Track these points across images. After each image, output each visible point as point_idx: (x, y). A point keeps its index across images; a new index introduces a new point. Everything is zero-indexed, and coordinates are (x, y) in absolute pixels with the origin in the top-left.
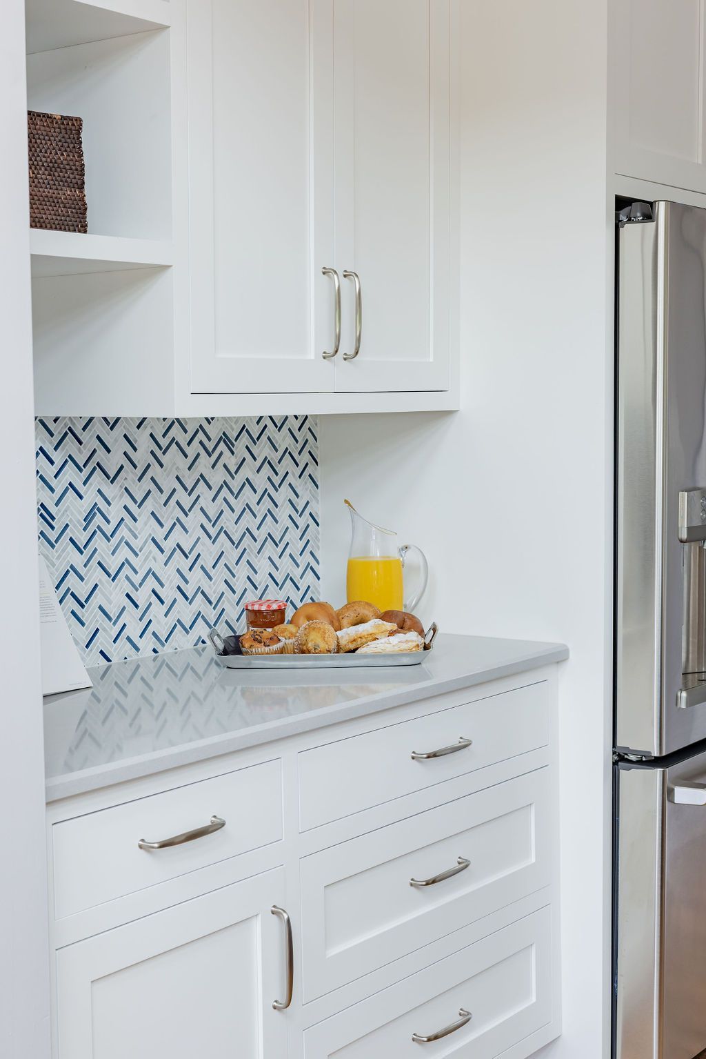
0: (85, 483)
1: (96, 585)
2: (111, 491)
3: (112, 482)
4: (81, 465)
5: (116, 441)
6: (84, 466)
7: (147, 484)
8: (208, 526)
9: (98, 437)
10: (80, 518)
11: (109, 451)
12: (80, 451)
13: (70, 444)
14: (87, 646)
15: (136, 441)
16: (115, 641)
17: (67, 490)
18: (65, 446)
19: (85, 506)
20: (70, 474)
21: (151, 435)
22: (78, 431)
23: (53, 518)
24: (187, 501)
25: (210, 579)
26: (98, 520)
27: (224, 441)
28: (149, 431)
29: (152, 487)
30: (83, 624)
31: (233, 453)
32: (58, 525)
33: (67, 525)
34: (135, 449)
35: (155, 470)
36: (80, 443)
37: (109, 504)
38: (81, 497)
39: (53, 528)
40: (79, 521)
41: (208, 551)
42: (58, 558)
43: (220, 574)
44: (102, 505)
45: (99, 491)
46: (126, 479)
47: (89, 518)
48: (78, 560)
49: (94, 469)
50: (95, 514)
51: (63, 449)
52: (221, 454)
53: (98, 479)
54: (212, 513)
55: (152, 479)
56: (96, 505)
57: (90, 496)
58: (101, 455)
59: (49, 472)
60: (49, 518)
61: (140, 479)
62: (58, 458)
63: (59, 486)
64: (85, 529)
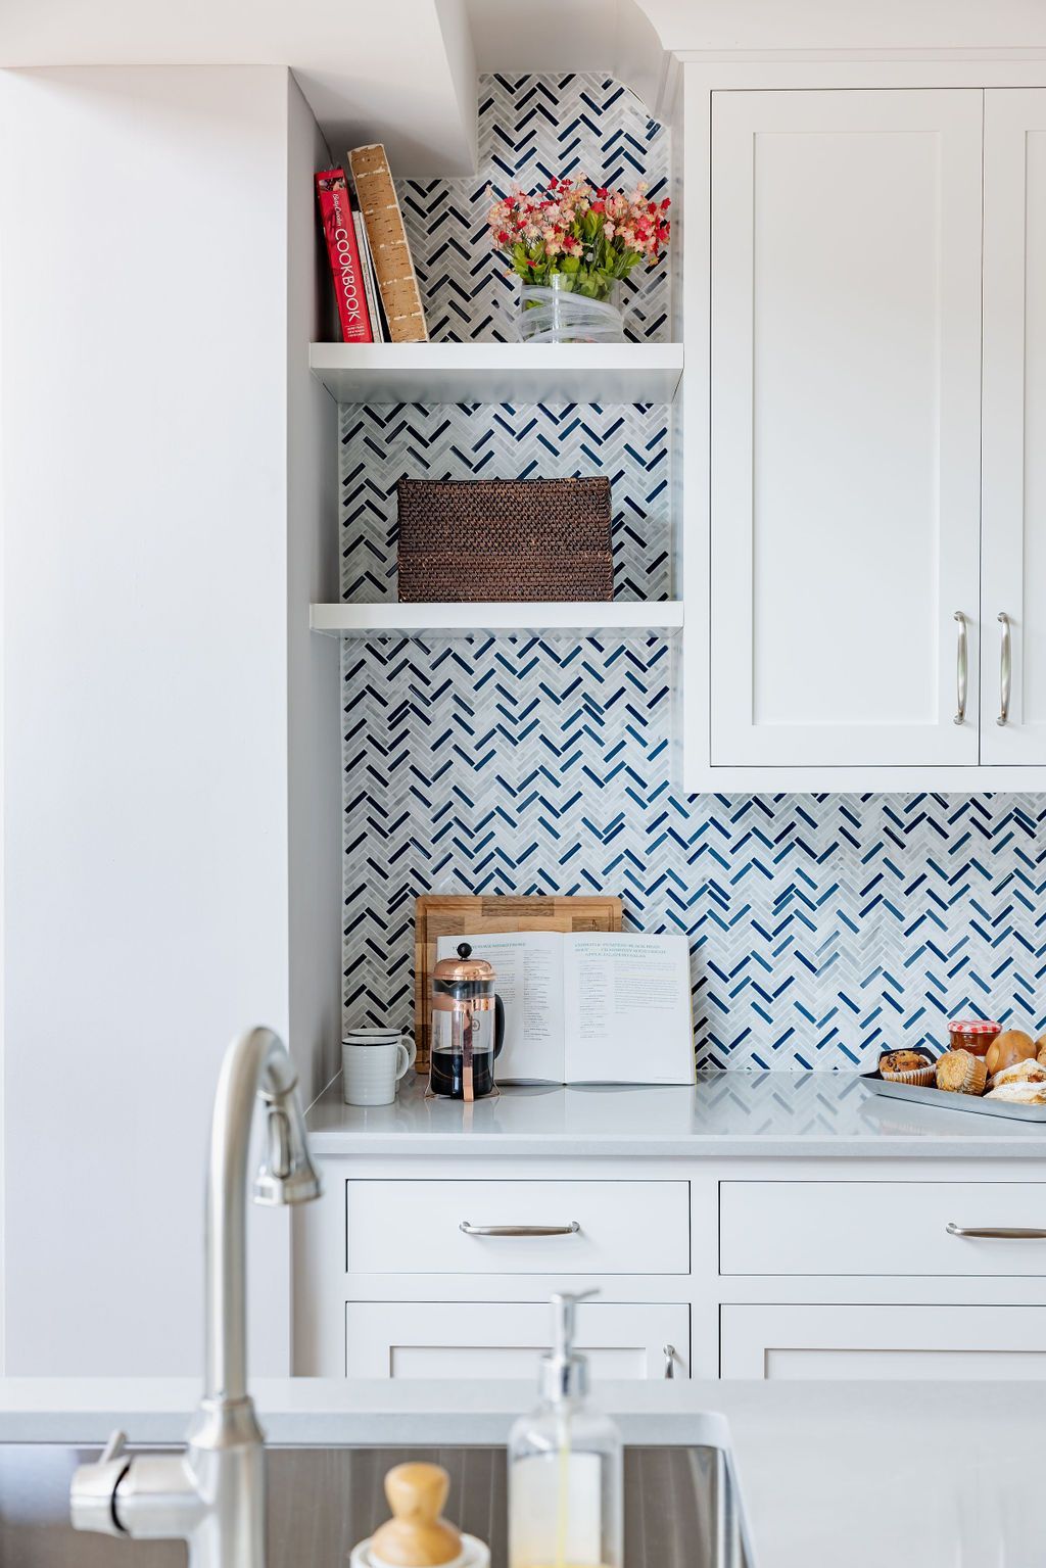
0: (776, 861)
1: (791, 979)
2: (813, 870)
3: (820, 861)
4: (772, 840)
5: (826, 814)
6: (777, 841)
7: (876, 866)
8: (986, 925)
9: (799, 810)
10: (767, 899)
11: (815, 826)
12: (768, 823)
13: (756, 817)
14: (776, 1046)
15: (859, 816)
16: (819, 1046)
17: (748, 867)
18: (747, 817)
19: (777, 886)
20: (754, 848)
21: (886, 809)
22: (768, 802)
23: (728, 898)
24: (945, 892)
25: (988, 990)
26: (796, 903)
27: (1017, 820)
28: (880, 804)
29: (885, 870)
30: (770, 1021)
31: (1033, 835)
32: (735, 906)
33: (748, 907)
34: (858, 825)
35: (891, 850)
36: (771, 815)
38: (770, 876)
39: (727, 908)
40: (765, 903)
41: (983, 958)
42: (734, 941)
43: (1006, 985)
44: (802, 886)
45: (798, 871)
46: (841, 859)
47: (781, 900)
48: (765, 948)
49: (792, 845)
50: (792, 896)
51: (743, 821)
52: (1011, 835)
53: (797, 856)
54: (994, 906)
55: (886, 861)
56: (793, 886)
57: (784, 875)
58: (802, 830)
59: (723, 846)
60: (721, 897)
61: (865, 861)
62: (737, 831)
63: (738, 862)
64: (775, 913)
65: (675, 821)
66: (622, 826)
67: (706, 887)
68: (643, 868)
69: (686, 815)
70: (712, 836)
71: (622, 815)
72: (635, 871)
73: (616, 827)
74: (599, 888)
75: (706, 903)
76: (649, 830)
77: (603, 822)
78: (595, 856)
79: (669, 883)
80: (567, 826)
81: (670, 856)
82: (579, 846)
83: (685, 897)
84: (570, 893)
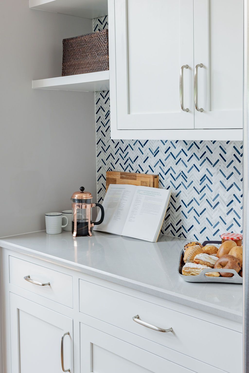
0: (201, 165)
1: (205, 209)
2: (213, 170)
3: (214, 166)
4: (199, 158)
5: (215, 149)
6: (201, 158)
7: (231, 169)
9: (207, 147)
10: (198, 179)
11: (212, 153)
12: (198, 151)
13: (194, 149)
14: (201, 233)
15: (226, 149)
17: (192, 167)
18: (192, 149)
19: (200, 175)
20: (194, 161)
21: (234, 147)
22: (198, 144)
23: (187, 178)
26: (206, 181)
28: (232, 145)
29: (234, 171)
30: (199, 223)
32: (189, 181)
33: (192, 182)
34: (225, 153)
35: (236, 163)
36: (199, 148)
37: (212, 176)
38: (199, 171)
39: (186, 181)
40: (197, 181)
42: (189, 193)
44: (208, 175)
45: (207, 169)
46: (220, 166)
47: (202, 180)
48: (198, 197)
49: (205, 160)
50: (205, 179)
51: (191, 150)
53: (207, 164)
55: (234, 167)
56: (205, 175)
57: (203, 171)
58: (208, 154)
59: (185, 159)
60: (185, 177)
61: (228, 167)
62: (189, 153)
63: (190, 165)
64: (200, 184)
65: (172, 150)
66: (159, 151)
67: (180, 174)
68: (164, 166)
69: (175, 148)
70: (182, 155)
71: (158, 147)
72: (162, 166)
73: (157, 152)
74: (153, 172)
75: (181, 179)
76: (165, 153)
77: (154, 150)
78: (152, 161)
79: (171, 171)
80: (145, 150)
81: (171, 162)
82: (148, 157)
83: (175, 176)
84: (146, 173)
